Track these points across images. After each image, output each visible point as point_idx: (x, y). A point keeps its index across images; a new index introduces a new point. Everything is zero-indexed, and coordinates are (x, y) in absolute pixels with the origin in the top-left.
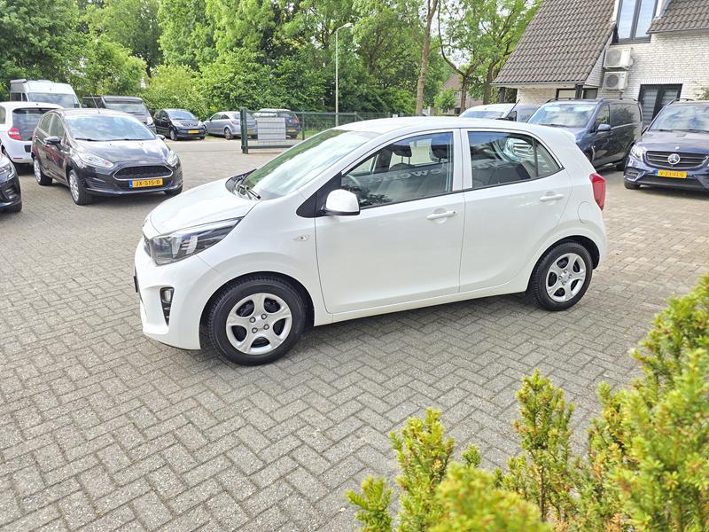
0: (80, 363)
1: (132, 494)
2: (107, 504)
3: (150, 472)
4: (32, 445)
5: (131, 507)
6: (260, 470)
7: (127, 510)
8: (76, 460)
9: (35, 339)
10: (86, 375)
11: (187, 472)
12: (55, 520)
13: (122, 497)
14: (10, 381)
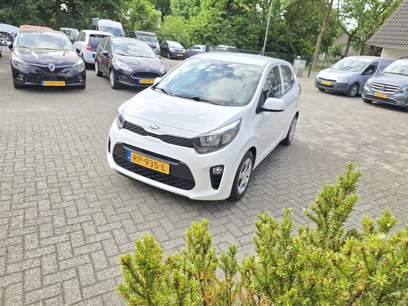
0: (95, 170)
1: (104, 238)
2: (92, 239)
3: (114, 229)
4: (65, 204)
5: (102, 244)
6: (167, 241)
7: (99, 245)
8: (82, 216)
9: (78, 154)
10: (97, 176)
11: (131, 233)
12: (67, 241)
13: (99, 238)
14: (62, 172)
